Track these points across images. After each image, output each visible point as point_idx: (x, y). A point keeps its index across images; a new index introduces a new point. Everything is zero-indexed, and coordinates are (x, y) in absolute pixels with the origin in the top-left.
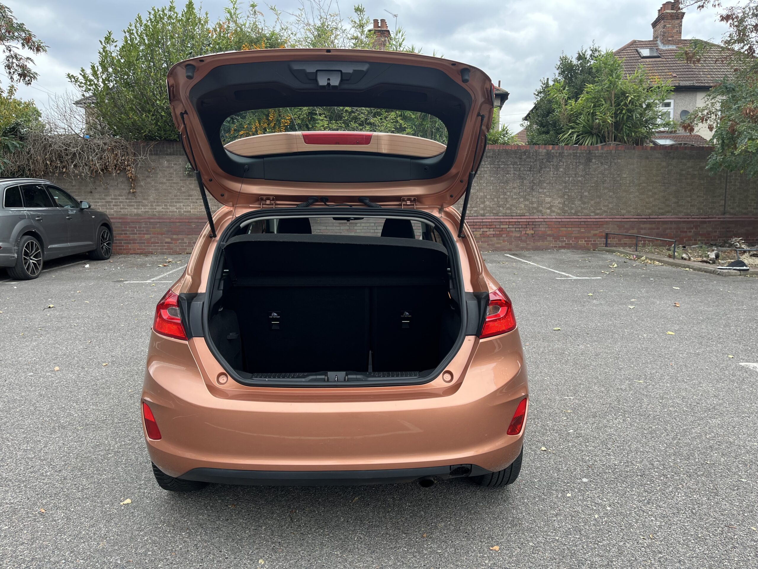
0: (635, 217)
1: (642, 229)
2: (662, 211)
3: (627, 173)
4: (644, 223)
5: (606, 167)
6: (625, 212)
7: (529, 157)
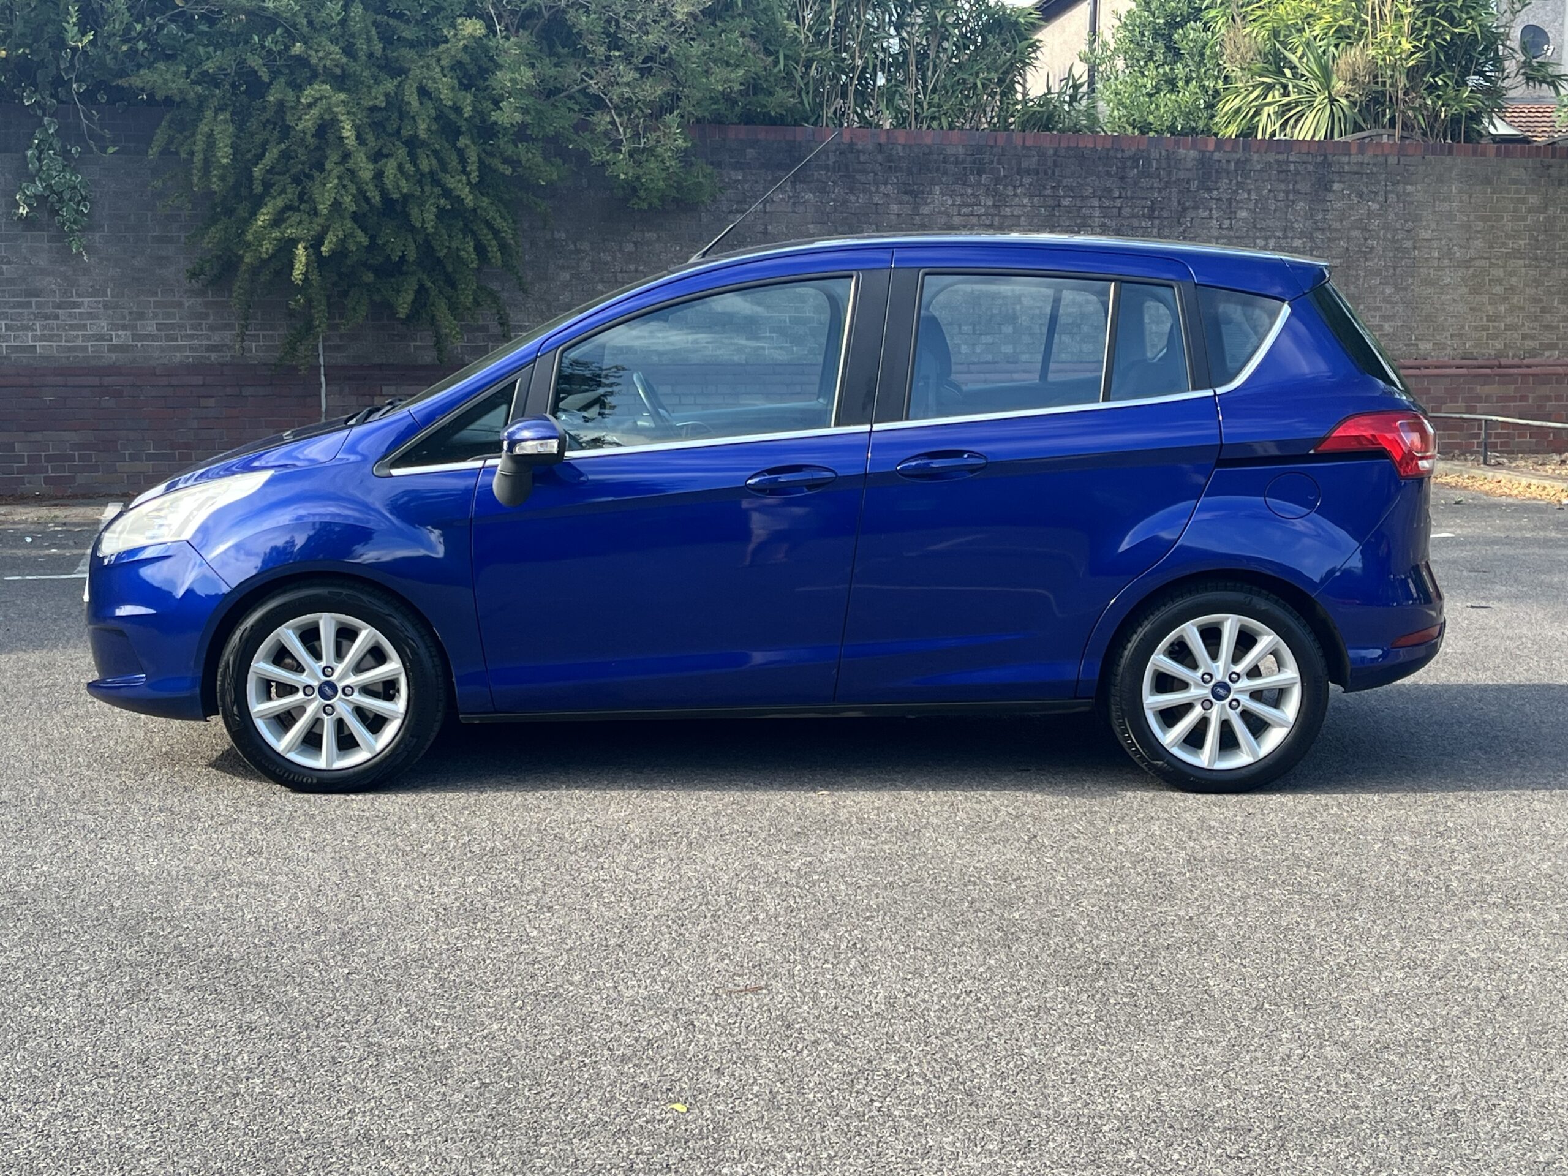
0: (1458, 362)
1: (1479, 399)
2: (1530, 344)
3: (1433, 225)
4: (1486, 379)
5: (1375, 206)
6: (1429, 346)
7: (1145, 174)
